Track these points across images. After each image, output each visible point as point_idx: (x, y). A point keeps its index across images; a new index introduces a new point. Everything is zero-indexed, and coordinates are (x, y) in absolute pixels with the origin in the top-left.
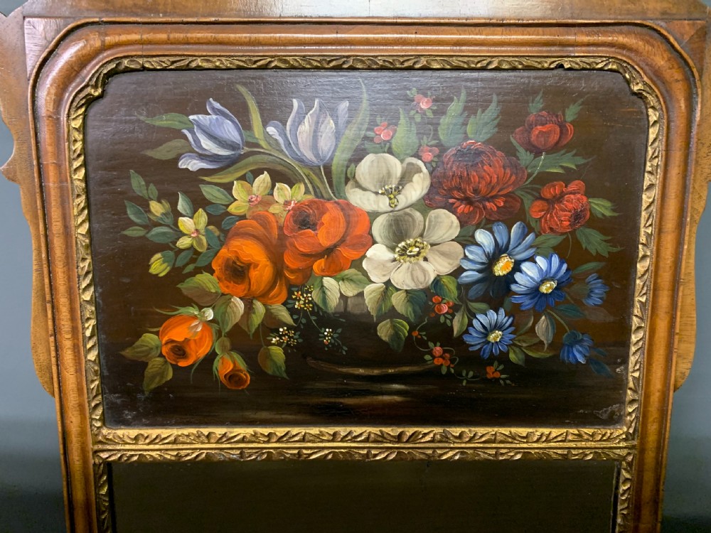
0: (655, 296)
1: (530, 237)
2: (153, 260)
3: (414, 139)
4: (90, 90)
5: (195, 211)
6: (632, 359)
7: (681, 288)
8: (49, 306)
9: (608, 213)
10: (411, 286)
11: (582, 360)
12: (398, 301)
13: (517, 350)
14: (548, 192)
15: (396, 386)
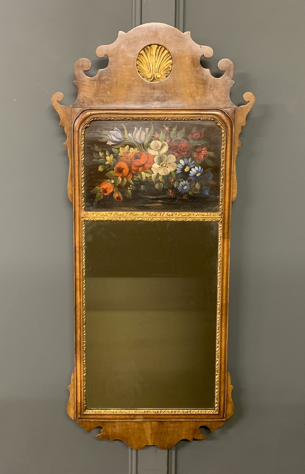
0: (225, 177)
1: (194, 161)
2: (99, 167)
3: (164, 137)
4: (86, 125)
5: (110, 155)
6: (221, 194)
7: (232, 175)
8: (73, 178)
9: (213, 156)
10: (164, 174)
11: (208, 194)
12: (160, 178)
13: (191, 191)
14: (198, 150)
15: (160, 201)
